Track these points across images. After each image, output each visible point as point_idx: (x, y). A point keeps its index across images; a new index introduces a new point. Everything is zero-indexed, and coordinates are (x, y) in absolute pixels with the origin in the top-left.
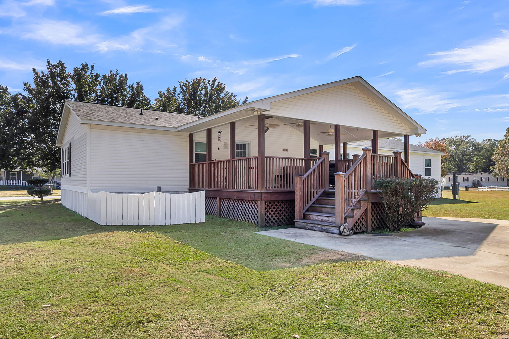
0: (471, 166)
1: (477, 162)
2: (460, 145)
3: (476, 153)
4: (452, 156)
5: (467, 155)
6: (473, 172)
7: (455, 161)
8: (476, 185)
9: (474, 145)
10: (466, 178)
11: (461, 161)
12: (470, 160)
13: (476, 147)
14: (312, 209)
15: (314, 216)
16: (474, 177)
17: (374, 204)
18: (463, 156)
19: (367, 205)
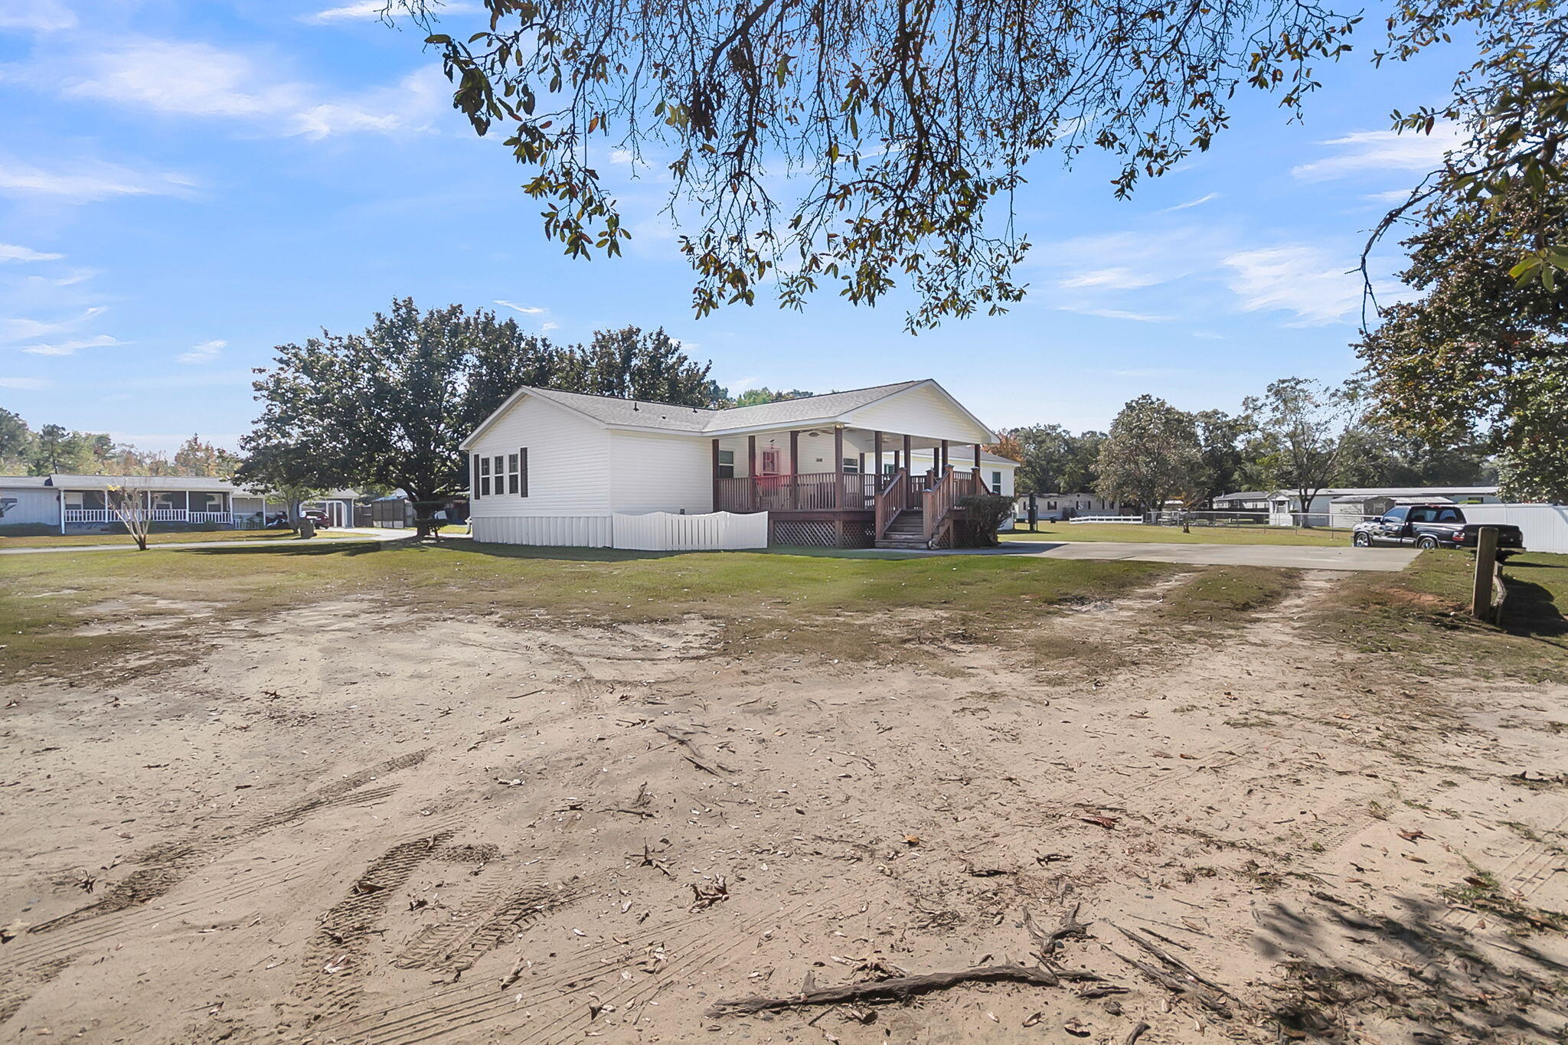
0: (1061, 482)
1: (1071, 474)
2: (1043, 442)
3: (1070, 457)
4: (1029, 463)
5: (1055, 461)
6: (1065, 493)
7: (1034, 471)
8: (1067, 515)
9: (1066, 442)
10: (1053, 504)
11: (1045, 471)
12: (1060, 471)
13: (1071, 446)
14: (892, 529)
15: (896, 536)
16: (1065, 502)
17: (955, 522)
18: (1048, 463)
19: (949, 523)
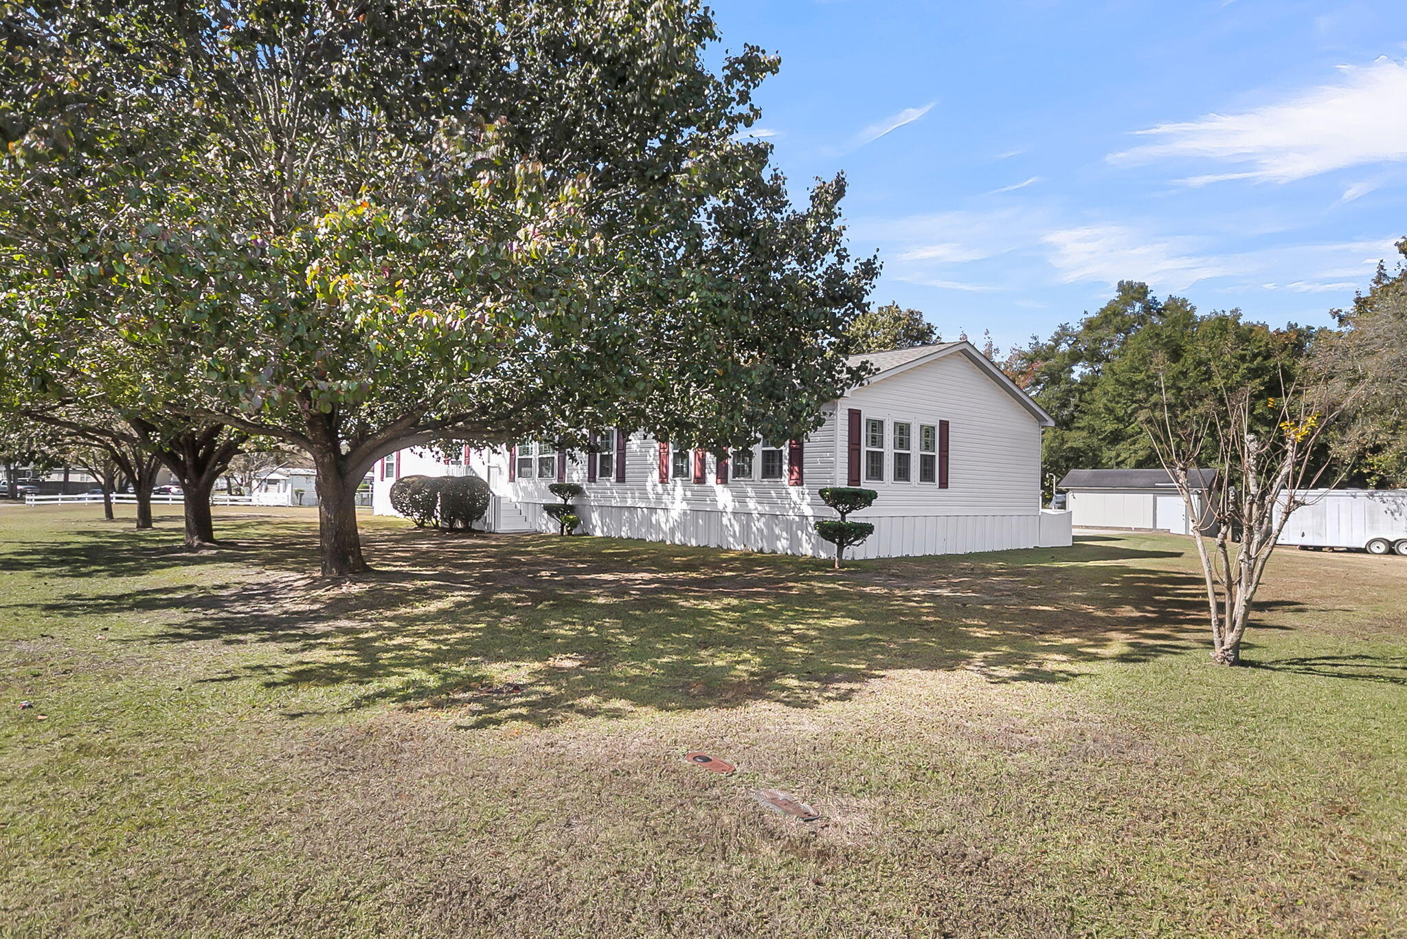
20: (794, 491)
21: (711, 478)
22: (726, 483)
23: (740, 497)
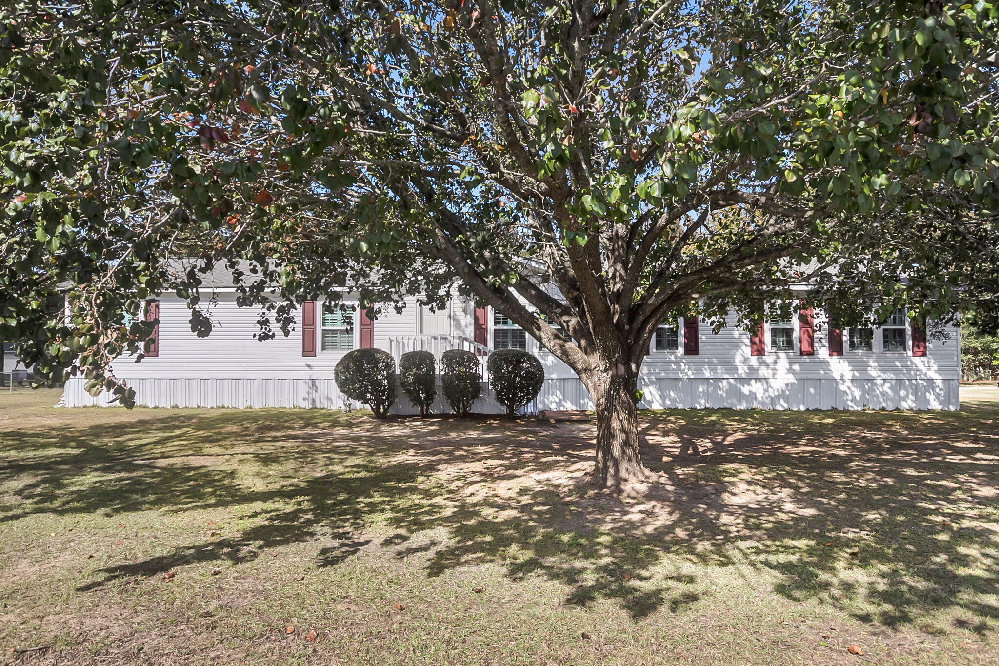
20: (918, 360)
21: (823, 352)
22: (842, 354)
23: (860, 366)
